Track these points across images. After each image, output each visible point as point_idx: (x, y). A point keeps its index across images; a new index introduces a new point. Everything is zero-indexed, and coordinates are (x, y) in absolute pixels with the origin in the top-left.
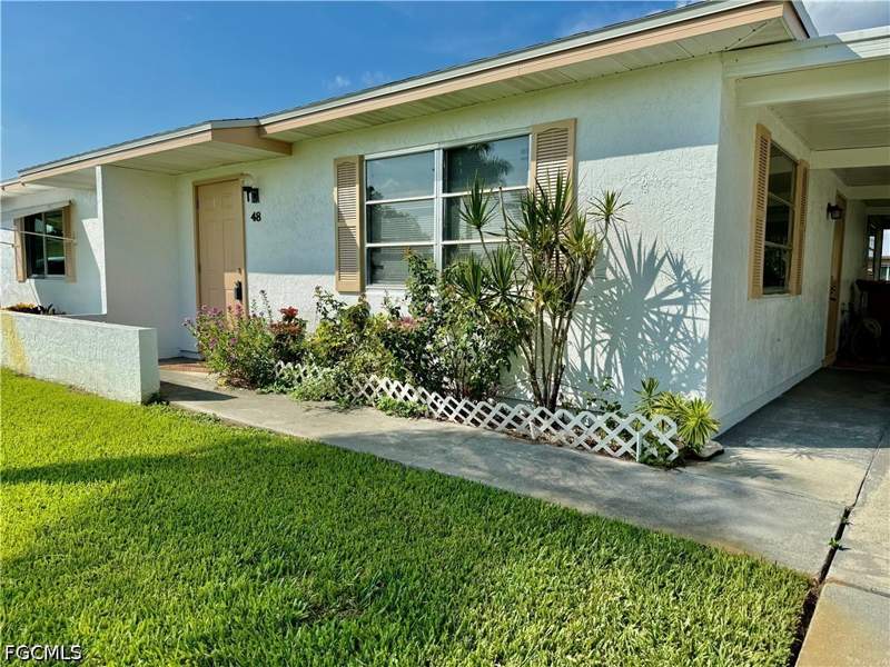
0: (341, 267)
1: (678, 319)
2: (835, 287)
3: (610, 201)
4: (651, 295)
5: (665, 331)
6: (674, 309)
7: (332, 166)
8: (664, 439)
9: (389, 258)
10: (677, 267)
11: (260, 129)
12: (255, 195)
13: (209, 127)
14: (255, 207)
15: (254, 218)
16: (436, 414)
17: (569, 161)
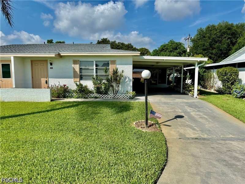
0: (75, 77)
1: (129, 84)
3: (123, 71)
4: (126, 81)
6: (128, 83)
7: (72, 61)
8: (131, 96)
9: (84, 76)
11: (59, 54)
12: (51, 64)
13: (54, 54)
14: (51, 66)
15: (51, 68)
16: (101, 98)
17: (115, 65)
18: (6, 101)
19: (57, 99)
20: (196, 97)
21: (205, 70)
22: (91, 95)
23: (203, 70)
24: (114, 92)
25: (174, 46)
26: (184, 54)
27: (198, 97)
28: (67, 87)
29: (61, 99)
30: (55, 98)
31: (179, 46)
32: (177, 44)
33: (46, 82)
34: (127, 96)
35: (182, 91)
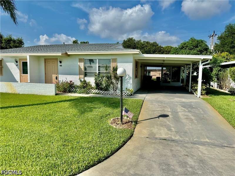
0: (80, 74)
2: (141, 76)
4: (126, 79)
5: (127, 83)
6: (128, 80)
7: (78, 59)
8: (129, 93)
9: (87, 73)
10: (129, 76)
11: (66, 53)
12: (61, 62)
13: (61, 53)
14: (61, 64)
15: (60, 66)
16: (101, 94)
17: (116, 63)
18: (21, 93)
19: (63, 93)
20: (200, 97)
21: (220, 69)
22: (92, 91)
23: (218, 69)
24: (114, 89)
25: (194, 44)
26: (205, 52)
27: (201, 97)
28: (73, 83)
29: (66, 93)
30: (62, 93)
31: (201, 44)
32: (198, 42)
33: (57, 78)
34: (125, 93)
35: (191, 90)
